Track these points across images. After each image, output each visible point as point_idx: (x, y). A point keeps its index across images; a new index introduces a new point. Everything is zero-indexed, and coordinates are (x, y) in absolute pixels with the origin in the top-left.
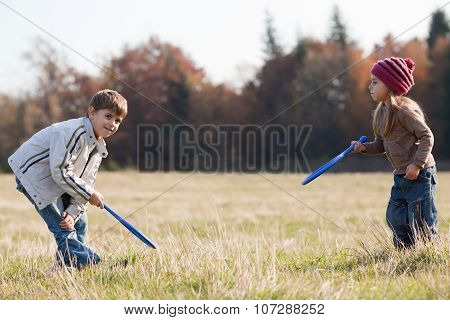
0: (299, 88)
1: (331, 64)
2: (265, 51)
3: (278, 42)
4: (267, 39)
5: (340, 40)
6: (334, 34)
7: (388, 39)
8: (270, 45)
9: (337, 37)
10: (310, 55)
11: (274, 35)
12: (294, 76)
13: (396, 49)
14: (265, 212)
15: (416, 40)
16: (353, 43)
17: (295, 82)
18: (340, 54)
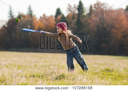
0: (18, 28)
1: (28, 21)
2: (9, 17)
3: (13, 14)
4: (10, 13)
5: (31, 15)
6: (29, 13)
7: (44, 15)
8: (11, 15)
9: (30, 14)
10: (22, 18)
11: (12, 12)
12: (17, 24)
13: (46, 18)
14: (10, 63)
15: (52, 16)
16: (34, 16)
17: (17, 26)
18: (30, 19)
